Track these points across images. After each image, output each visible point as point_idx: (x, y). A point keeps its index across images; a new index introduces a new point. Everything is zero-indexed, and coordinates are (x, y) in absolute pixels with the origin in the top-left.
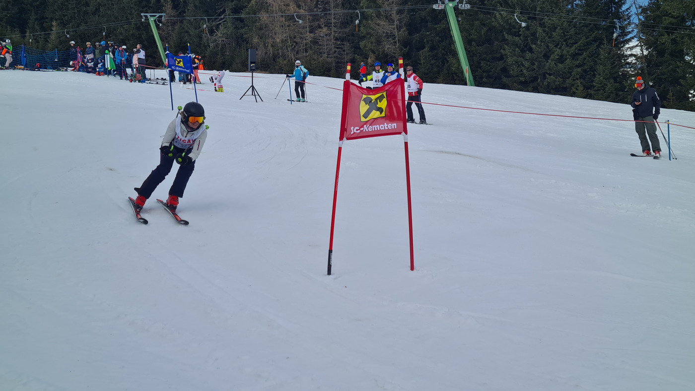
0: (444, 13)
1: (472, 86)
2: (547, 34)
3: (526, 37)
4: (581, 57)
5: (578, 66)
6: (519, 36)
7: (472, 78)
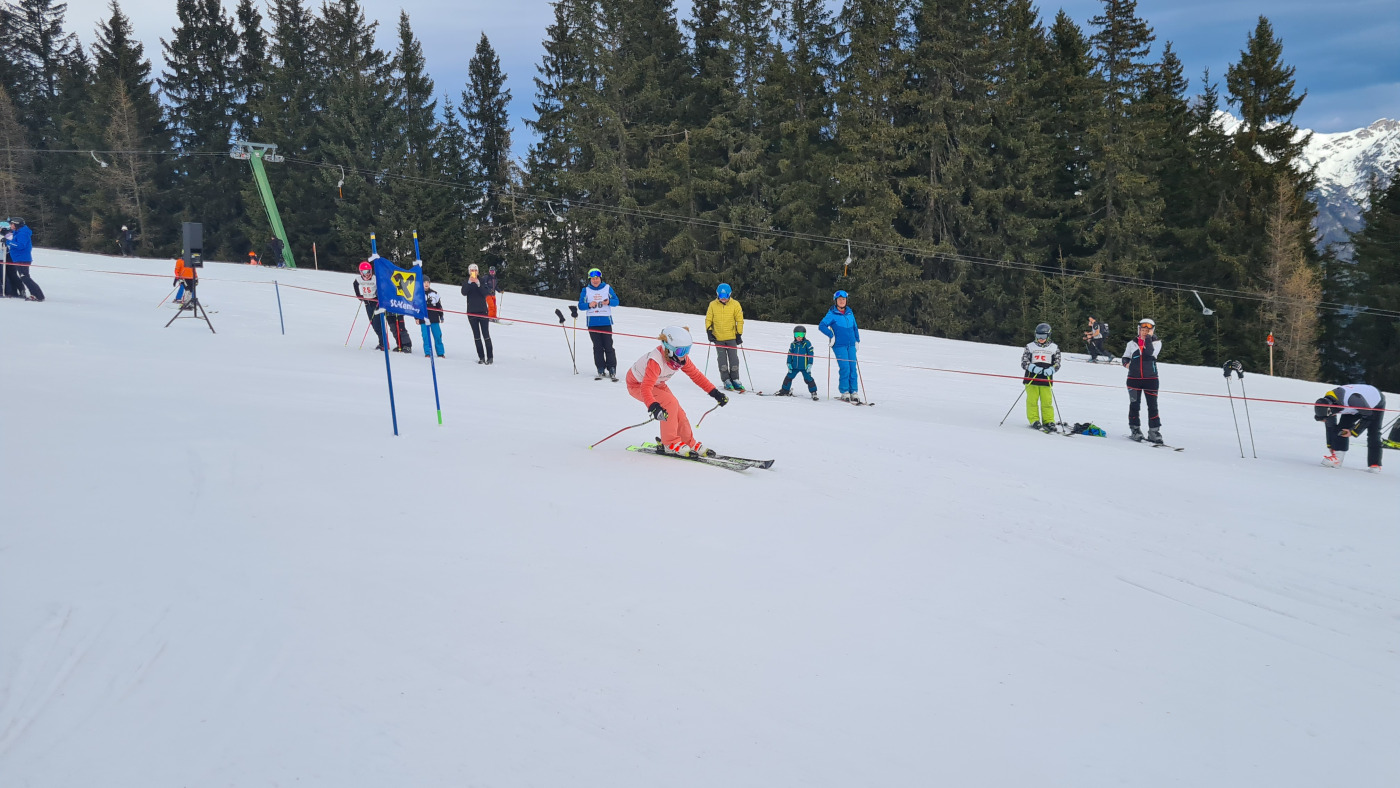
0: (247, 165)
1: (292, 266)
2: (396, 202)
3: (366, 206)
4: (441, 235)
5: (438, 245)
6: (356, 202)
7: (292, 257)
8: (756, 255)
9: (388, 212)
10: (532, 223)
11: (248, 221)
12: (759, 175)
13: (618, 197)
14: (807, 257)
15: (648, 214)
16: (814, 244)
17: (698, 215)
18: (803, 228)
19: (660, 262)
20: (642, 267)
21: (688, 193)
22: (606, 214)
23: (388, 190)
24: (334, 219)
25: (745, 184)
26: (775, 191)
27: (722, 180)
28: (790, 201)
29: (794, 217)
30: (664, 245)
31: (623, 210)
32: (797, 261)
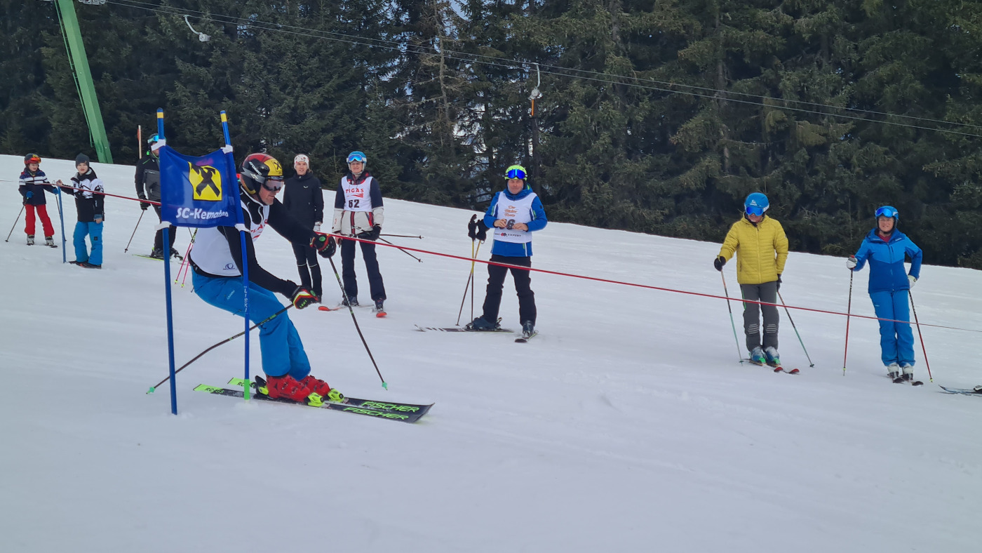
7: (106, 147)
8: (823, 148)
9: (253, 79)
10: (470, 97)
11: (49, 92)
12: (830, 20)
13: (604, 57)
14: (906, 152)
15: (650, 84)
16: (918, 133)
17: (730, 85)
18: (901, 106)
19: (667, 159)
20: (640, 166)
21: (715, 50)
22: (583, 83)
23: (255, 46)
24: (173, 89)
25: (806, 36)
26: (856, 48)
27: (771, 30)
28: (879, 64)
29: (888, 89)
30: (674, 133)
31: (610, 78)
32: (889, 159)
